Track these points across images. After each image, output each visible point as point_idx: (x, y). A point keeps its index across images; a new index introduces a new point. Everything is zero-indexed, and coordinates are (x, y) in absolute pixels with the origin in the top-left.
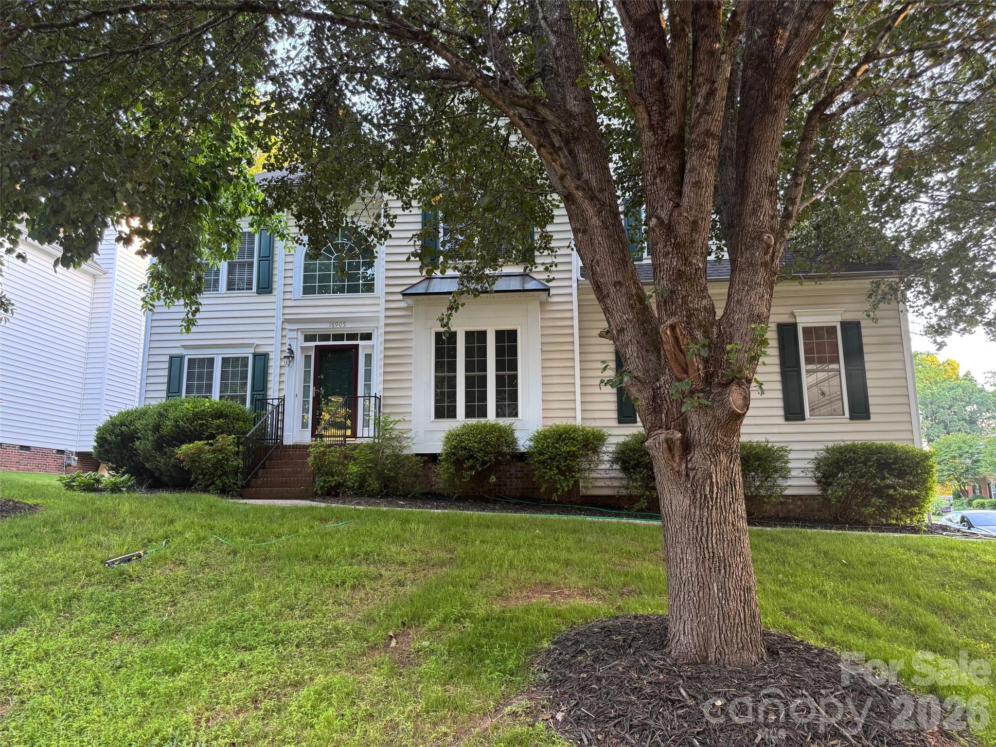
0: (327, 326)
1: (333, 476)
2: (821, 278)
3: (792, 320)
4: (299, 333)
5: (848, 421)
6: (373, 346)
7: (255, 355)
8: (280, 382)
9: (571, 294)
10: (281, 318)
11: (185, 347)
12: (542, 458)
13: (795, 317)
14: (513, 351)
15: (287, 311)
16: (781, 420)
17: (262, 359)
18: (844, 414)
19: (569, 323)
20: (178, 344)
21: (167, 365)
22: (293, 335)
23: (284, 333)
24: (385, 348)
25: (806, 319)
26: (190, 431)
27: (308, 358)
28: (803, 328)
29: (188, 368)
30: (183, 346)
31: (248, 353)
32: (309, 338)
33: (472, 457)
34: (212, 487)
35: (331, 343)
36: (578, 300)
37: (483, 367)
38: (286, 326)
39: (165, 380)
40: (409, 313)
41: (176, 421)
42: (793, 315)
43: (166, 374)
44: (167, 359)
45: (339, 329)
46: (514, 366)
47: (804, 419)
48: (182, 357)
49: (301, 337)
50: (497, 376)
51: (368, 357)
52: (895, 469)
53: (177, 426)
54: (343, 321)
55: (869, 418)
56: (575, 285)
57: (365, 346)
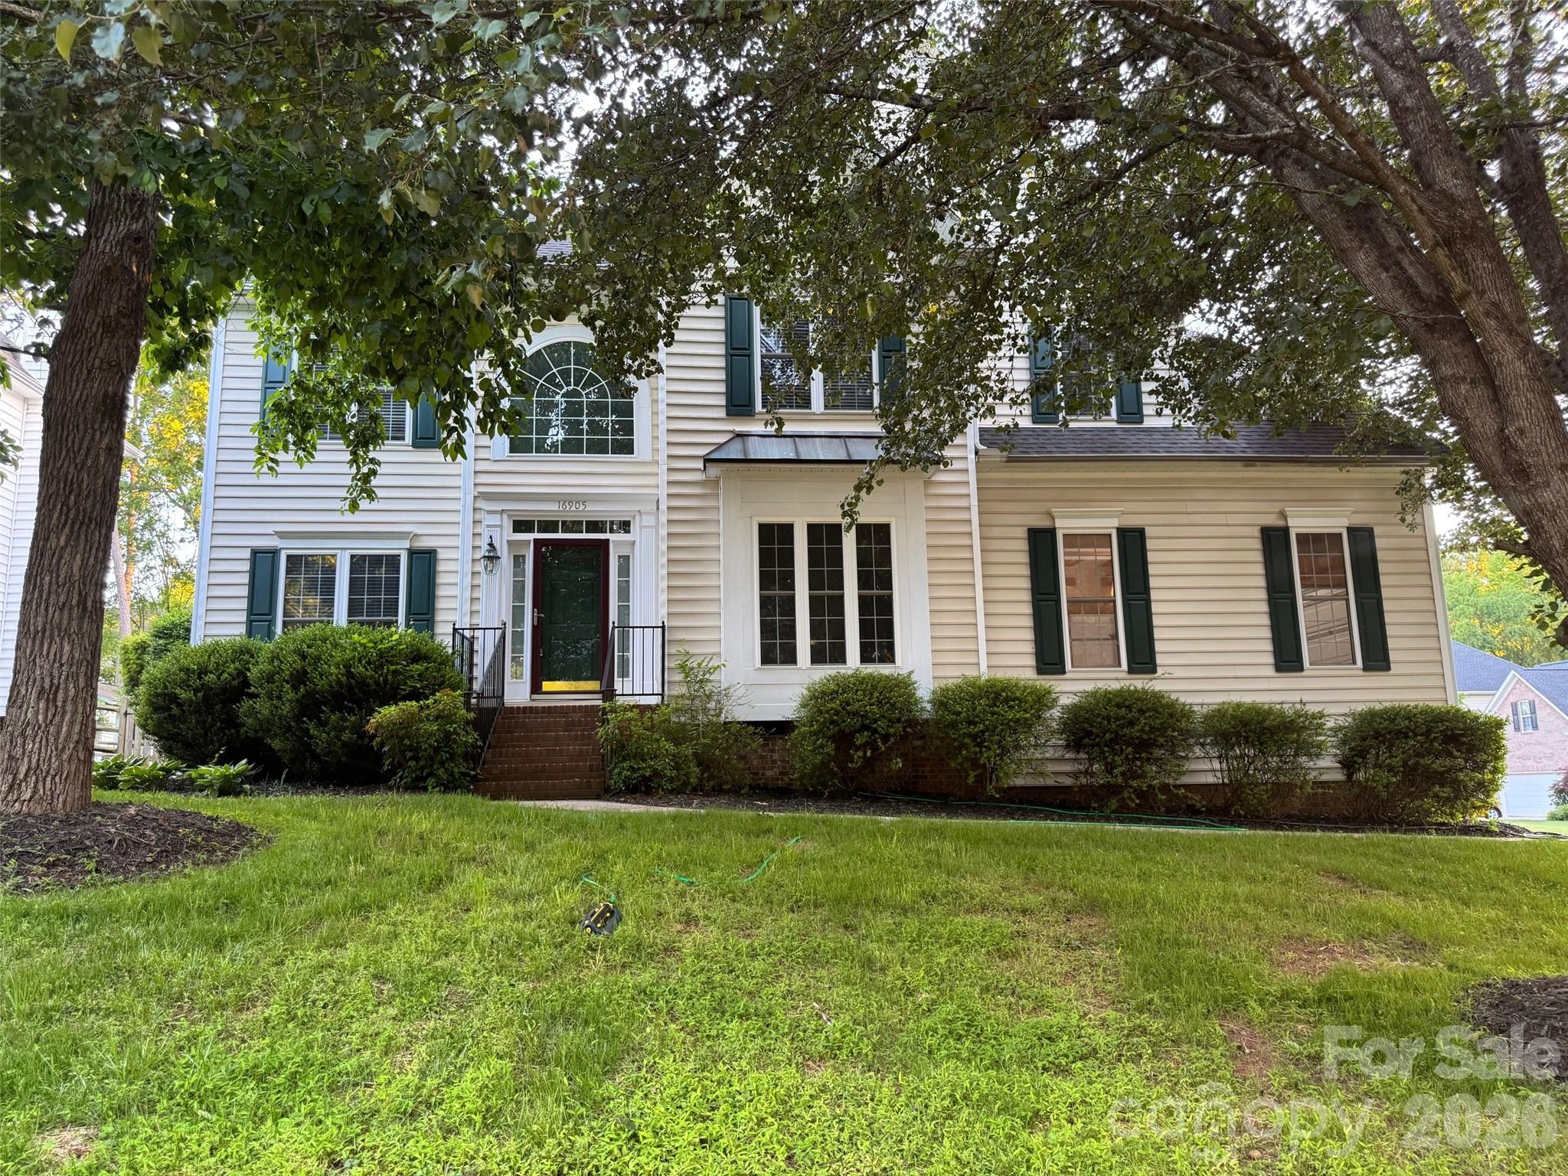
0: (554, 507)
1: (644, 760)
2: (1350, 462)
3: (1281, 523)
4: (505, 516)
5: (1361, 672)
6: (633, 543)
7: (412, 553)
8: (472, 599)
9: (967, 471)
10: (472, 492)
11: (282, 535)
12: (973, 729)
13: (1285, 518)
14: (885, 557)
15: (482, 479)
16: (1270, 671)
17: (424, 561)
18: (1354, 662)
19: (964, 516)
20: (270, 529)
21: (246, 566)
22: (495, 520)
23: (478, 517)
24: (669, 548)
25: (1302, 522)
26: (377, 683)
27: (519, 560)
28: (1298, 535)
29: (288, 573)
30: (277, 533)
31: (399, 548)
32: (520, 526)
33: (865, 727)
34: (431, 781)
35: (560, 536)
36: (978, 481)
37: (838, 582)
38: (481, 504)
39: (244, 591)
40: (708, 491)
41: (348, 667)
42: (1283, 515)
43: (247, 581)
44: (247, 554)
45: (574, 512)
46: (886, 582)
47: (1302, 669)
48: (274, 553)
49: (508, 526)
50: (860, 597)
51: (625, 562)
52: (1464, 743)
53: (350, 674)
54: (582, 499)
55: (1388, 668)
56: (972, 456)
57: (617, 543)
